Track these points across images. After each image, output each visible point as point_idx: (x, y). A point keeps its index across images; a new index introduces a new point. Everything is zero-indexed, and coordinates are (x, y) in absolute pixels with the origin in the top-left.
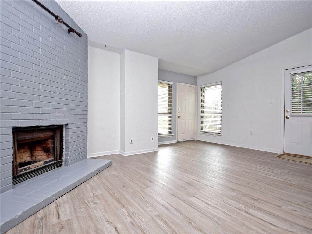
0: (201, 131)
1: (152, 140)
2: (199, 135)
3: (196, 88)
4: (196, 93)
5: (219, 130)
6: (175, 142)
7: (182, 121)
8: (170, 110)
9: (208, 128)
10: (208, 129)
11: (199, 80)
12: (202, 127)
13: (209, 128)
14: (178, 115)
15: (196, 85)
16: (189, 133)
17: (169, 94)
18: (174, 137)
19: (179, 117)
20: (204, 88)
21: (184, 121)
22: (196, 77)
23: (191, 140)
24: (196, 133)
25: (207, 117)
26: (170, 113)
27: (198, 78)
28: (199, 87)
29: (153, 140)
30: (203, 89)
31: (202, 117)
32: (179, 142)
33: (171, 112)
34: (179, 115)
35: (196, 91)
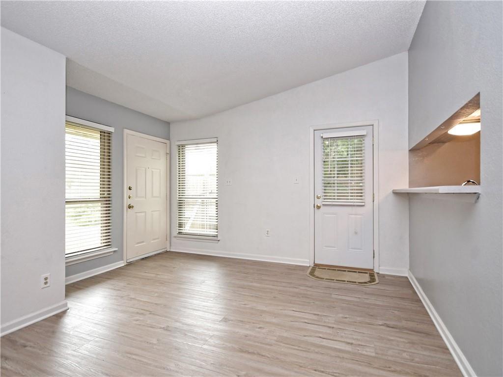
0: (180, 233)
1: (43, 285)
2: (174, 240)
3: (168, 145)
4: (168, 156)
5: (214, 229)
6: (121, 264)
7: (138, 214)
8: (106, 193)
9: (190, 225)
10: (191, 227)
11: (173, 129)
12: (180, 225)
13: (193, 226)
14: (126, 202)
15: (169, 139)
16: (154, 239)
17: (104, 155)
18: (118, 255)
19: (130, 207)
20: (183, 146)
21: (143, 214)
22: (167, 124)
23: (159, 254)
24: (169, 237)
25: (189, 205)
26: (107, 200)
27: (171, 126)
28: (175, 143)
29: (46, 283)
30: (181, 148)
31: (181, 204)
32: (130, 264)
33: (109, 197)
34: (130, 202)
35: (168, 152)
